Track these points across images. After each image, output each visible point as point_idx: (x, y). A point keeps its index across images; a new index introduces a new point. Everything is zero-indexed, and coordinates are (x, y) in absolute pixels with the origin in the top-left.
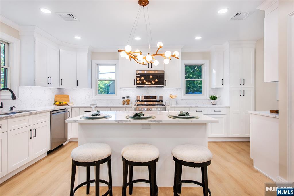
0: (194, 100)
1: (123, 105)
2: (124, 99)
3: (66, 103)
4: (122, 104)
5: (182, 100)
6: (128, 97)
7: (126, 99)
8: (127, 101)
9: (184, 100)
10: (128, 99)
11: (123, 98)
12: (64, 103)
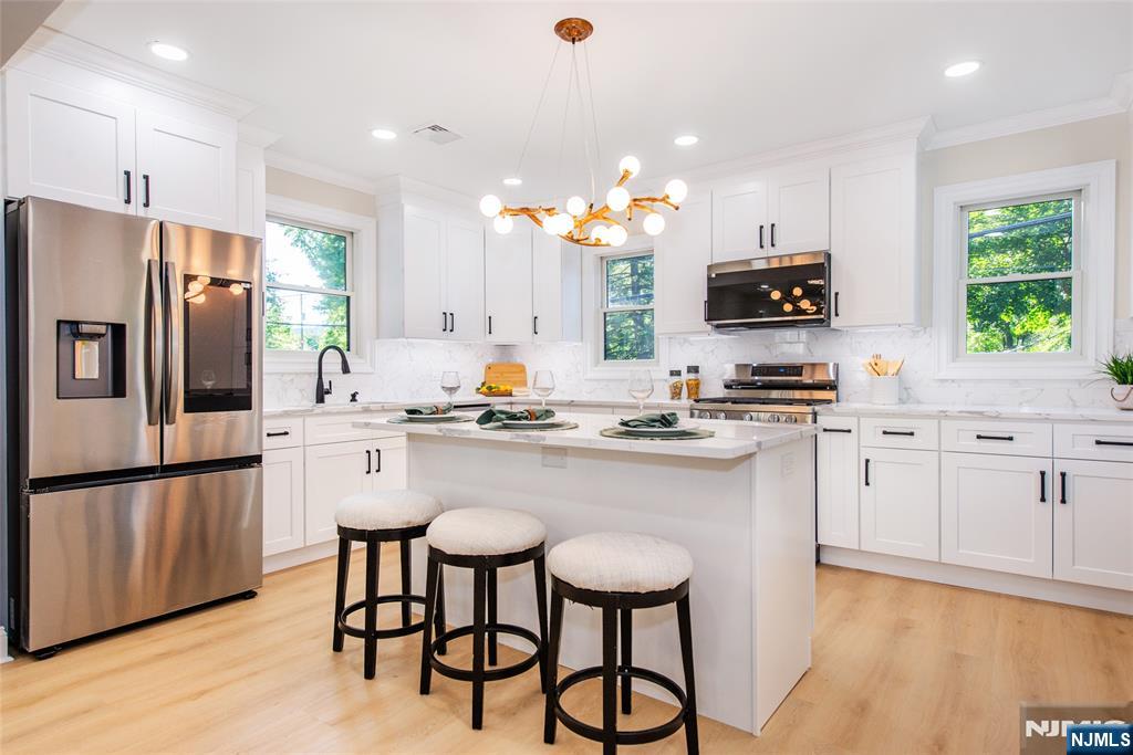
0: (1016, 382)
1: (673, 398)
2: (676, 379)
3: (509, 388)
4: (669, 395)
5: (942, 381)
6: (694, 369)
7: (685, 376)
8: (687, 384)
9: (953, 381)
10: (692, 376)
11: (672, 373)
12: (502, 388)
